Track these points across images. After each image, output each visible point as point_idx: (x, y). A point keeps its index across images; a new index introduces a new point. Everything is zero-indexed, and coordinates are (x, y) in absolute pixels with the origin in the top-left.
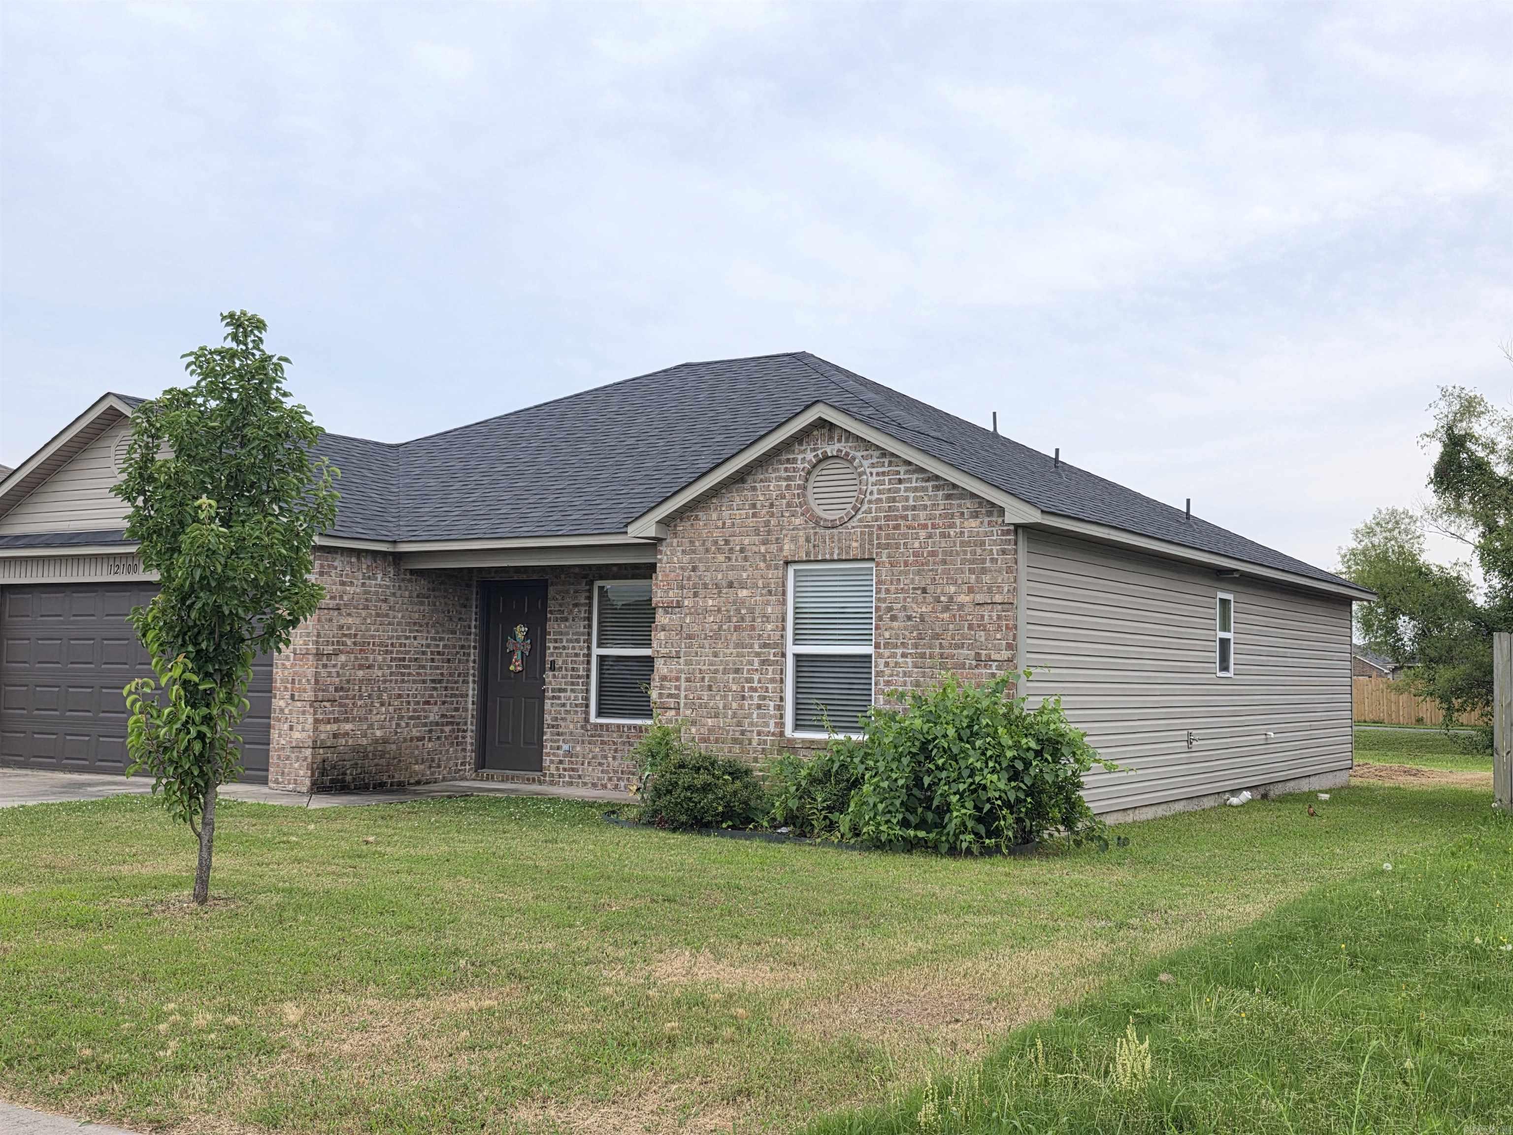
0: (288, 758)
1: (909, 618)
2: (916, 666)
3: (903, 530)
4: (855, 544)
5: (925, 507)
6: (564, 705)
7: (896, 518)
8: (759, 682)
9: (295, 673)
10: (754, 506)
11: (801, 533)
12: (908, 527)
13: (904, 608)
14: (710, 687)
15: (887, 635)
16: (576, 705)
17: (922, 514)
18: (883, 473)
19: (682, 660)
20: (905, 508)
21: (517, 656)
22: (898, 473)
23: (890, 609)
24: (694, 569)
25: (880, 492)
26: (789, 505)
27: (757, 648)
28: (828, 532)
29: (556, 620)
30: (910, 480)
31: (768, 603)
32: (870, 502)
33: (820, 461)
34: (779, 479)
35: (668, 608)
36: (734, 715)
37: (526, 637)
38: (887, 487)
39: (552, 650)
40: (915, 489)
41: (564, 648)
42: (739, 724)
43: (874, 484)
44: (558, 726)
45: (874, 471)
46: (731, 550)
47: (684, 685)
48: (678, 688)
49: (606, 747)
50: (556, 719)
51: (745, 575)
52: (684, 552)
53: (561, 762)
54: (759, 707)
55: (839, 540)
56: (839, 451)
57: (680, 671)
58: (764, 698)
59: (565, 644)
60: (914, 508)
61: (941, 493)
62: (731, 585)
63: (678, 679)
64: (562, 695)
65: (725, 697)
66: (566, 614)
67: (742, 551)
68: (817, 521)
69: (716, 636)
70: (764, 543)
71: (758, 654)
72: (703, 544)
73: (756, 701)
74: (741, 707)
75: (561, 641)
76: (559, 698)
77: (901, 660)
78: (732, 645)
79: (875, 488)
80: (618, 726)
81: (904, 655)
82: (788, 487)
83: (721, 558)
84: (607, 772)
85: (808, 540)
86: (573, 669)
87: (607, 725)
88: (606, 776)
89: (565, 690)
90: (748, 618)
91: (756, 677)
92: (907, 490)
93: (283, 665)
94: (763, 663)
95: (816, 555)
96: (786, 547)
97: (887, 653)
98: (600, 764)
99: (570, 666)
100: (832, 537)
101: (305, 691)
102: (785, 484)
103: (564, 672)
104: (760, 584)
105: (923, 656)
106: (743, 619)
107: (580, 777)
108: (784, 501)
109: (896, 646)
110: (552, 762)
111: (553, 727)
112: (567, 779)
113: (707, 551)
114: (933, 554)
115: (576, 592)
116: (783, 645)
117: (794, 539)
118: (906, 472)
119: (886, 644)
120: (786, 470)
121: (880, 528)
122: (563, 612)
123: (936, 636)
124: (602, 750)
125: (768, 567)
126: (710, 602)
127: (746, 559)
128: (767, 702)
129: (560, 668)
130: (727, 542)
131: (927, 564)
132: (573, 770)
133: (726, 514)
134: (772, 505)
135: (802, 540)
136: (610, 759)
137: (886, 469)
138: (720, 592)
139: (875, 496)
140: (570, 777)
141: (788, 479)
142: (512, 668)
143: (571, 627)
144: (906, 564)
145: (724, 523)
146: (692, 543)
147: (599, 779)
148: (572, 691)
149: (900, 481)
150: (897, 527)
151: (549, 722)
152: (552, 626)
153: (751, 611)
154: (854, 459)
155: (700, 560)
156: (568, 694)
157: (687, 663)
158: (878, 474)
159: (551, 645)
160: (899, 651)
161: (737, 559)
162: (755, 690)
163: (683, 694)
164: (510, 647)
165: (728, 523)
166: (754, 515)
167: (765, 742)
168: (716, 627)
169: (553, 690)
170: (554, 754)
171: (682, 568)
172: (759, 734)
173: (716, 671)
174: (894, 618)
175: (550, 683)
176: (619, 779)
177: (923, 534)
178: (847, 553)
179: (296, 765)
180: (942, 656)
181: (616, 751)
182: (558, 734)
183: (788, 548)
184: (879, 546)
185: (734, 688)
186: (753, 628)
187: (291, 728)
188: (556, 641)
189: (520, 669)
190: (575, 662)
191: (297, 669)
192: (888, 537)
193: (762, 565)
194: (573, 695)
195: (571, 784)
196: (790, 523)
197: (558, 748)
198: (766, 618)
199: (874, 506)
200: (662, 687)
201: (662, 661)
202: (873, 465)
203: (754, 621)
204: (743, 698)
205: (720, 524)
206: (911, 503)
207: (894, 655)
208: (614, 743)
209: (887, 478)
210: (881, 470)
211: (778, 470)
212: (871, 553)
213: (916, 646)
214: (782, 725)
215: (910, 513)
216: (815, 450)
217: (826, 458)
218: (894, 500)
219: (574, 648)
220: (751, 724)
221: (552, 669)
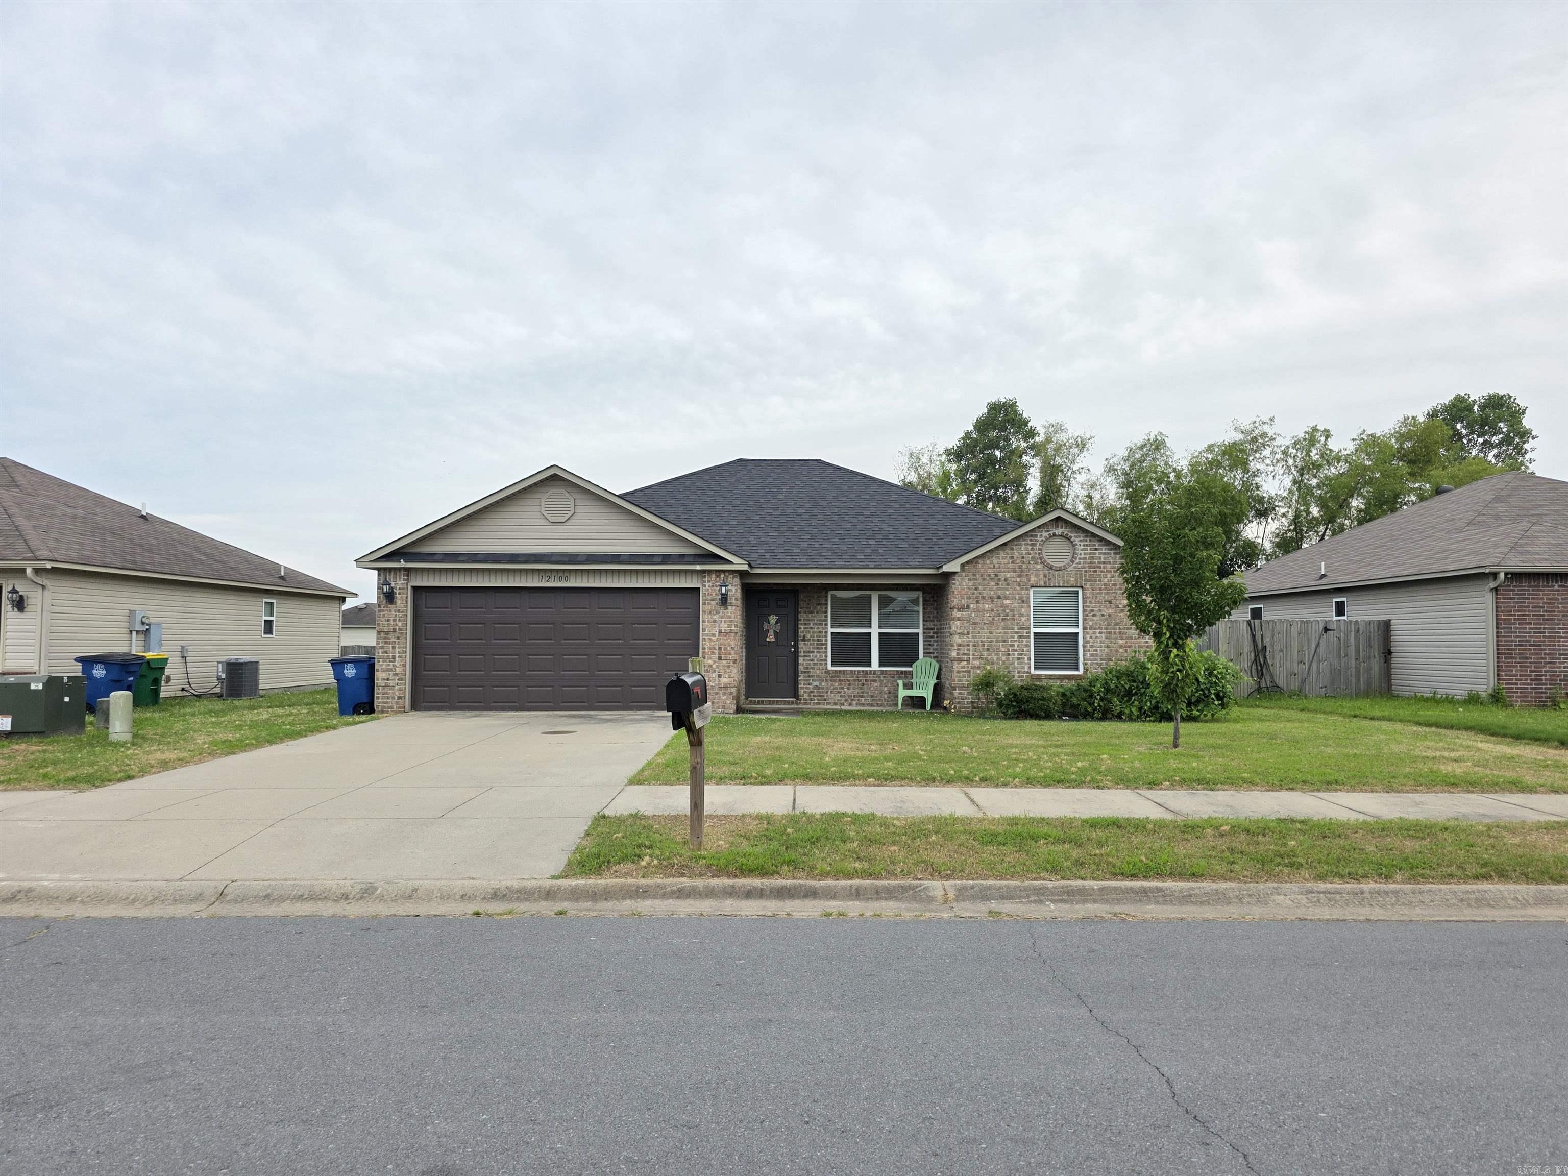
0: (717, 693)
1: (1103, 615)
2: (1106, 638)
3: (1098, 573)
4: (1072, 579)
5: (1110, 563)
6: (812, 660)
7: (1094, 567)
8: (1018, 646)
9: (721, 644)
10: (1012, 558)
11: (1041, 572)
12: (1101, 572)
13: (1100, 611)
14: (988, 650)
15: (1091, 623)
16: (821, 660)
17: (1109, 566)
18: (1087, 545)
19: (970, 636)
20: (1099, 563)
21: (771, 633)
22: (1095, 545)
23: (1092, 611)
24: (976, 589)
25: (1085, 554)
26: (1033, 558)
27: (1016, 630)
28: (1057, 572)
29: (805, 612)
30: (1102, 549)
31: (1022, 607)
32: (1080, 559)
33: (1051, 537)
34: (1028, 544)
35: (961, 609)
36: (1004, 663)
37: (777, 622)
38: (1089, 551)
39: (802, 629)
40: (1105, 554)
41: (811, 628)
42: (1007, 668)
43: (1082, 550)
44: (808, 672)
45: (1082, 543)
46: (999, 580)
47: (971, 648)
48: (968, 650)
49: (843, 683)
50: (808, 668)
51: (1007, 593)
52: (969, 580)
53: (811, 692)
54: (1018, 659)
55: (1063, 577)
56: (1062, 533)
57: (970, 641)
58: (1022, 654)
59: (811, 626)
60: (1104, 563)
61: (1118, 556)
62: (999, 597)
63: (968, 645)
64: (811, 655)
65: (998, 654)
66: (811, 609)
67: (1005, 580)
68: (1051, 568)
69: (991, 623)
70: (1020, 576)
71: (1017, 633)
72: (982, 576)
73: (1016, 656)
74: (1008, 659)
75: (809, 624)
76: (809, 656)
77: (1098, 635)
78: (1000, 628)
79: (1082, 552)
80: (851, 671)
81: (1100, 633)
82: (1032, 549)
83: (993, 583)
84: (844, 696)
85: (1045, 576)
86: (818, 640)
87: (844, 671)
88: (843, 699)
89: (813, 652)
90: (1010, 615)
91: (1016, 644)
92: (1100, 554)
93: (710, 639)
94: (1020, 637)
95: (1050, 584)
96: (1032, 579)
97: (1091, 632)
98: (839, 692)
99: (816, 638)
100: (1059, 576)
101: (730, 654)
102: (1030, 547)
103: (812, 642)
104: (1017, 597)
105: (1110, 633)
106: (1007, 615)
107: (825, 700)
108: (1030, 556)
109: (1096, 629)
110: (805, 692)
111: (805, 672)
112: (816, 701)
113: (984, 580)
114: (1115, 585)
115: (818, 597)
116: (1029, 628)
117: (1037, 576)
118: (1099, 545)
119: (1091, 628)
120: (1031, 540)
121: (1086, 571)
122: (810, 608)
123: (1117, 624)
124: (840, 684)
125: (1022, 589)
126: (987, 606)
127: (1008, 584)
128: (1023, 656)
129: (809, 640)
130: (996, 576)
131: (1112, 590)
132: (820, 696)
133: (995, 561)
134: (1023, 558)
135: (1042, 576)
136: (846, 690)
137: (1088, 543)
138: (993, 601)
139: (1083, 556)
140: (818, 700)
141: (1032, 545)
142: (768, 640)
143: (815, 616)
144: (1100, 589)
145: (994, 566)
146: (974, 575)
147: (838, 700)
148: (817, 652)
149: (1096, 549)
150: (1095, 571)
151: (802, 670)
152: (802, 616)
153: (1012, 611)
154: (1071, 537)
155: (980, 584)
156: (815, 654)
157: (973, 637)
158: (1084, 545)
159: (802, 627)
160: (1098, 631)
161: (1002, 584)
162: (1016, 650)
163: (971, 653)
164: (766, 627)
165: (997, 565)
166: (1013, 562)
167: (1023, 676)
168: (991, 619)
169: (804, 652)
170: (807, 688)
171: (969, 588)
172: (1019, 672)
173: (992, 641)
174: (1094, 615)
175: (802, 648)
176: (852, 700)
177: (1109, 575)
178: (1068, 583)
179: (724, 698)
180: (1120, 633)
181: (850, 685)
182: (809, 676)
183: (1033, 579)
184: (1086, 580)
185: (1003, 650)
186: (1013, 620)
187: (720, 676)
188: (805, 624)
189: (772, 640)
190: (820, 636)
191: (722, 641)
192: (1090, 576)
193: (1018, 588)
194: (818, 655)
195: (819, 704)
196: (1034, 567)
197: (809, 684)
198: (1022, 615)
199: (1082, 561)
200: (958, 650)
201: (957, 636)
202: (1081, 541)
203: (1014, 615)
204: (1009, 655)
205: (992, 566)
206: (1102, 560)
207: (1095, 633)
208: (848, 680)
209: (1089, 548)
210: (1085, 543)
211: (1026, 540)
212: (1081, 583)
213: (1106, 629)
214: (1030, 668)
215: (1102, 565)
216: (1047, 531)
217: (1054, 535)
218: (1093, 558)
219: (818, 628)
220: (1015, 668)
221: (804, 640)
